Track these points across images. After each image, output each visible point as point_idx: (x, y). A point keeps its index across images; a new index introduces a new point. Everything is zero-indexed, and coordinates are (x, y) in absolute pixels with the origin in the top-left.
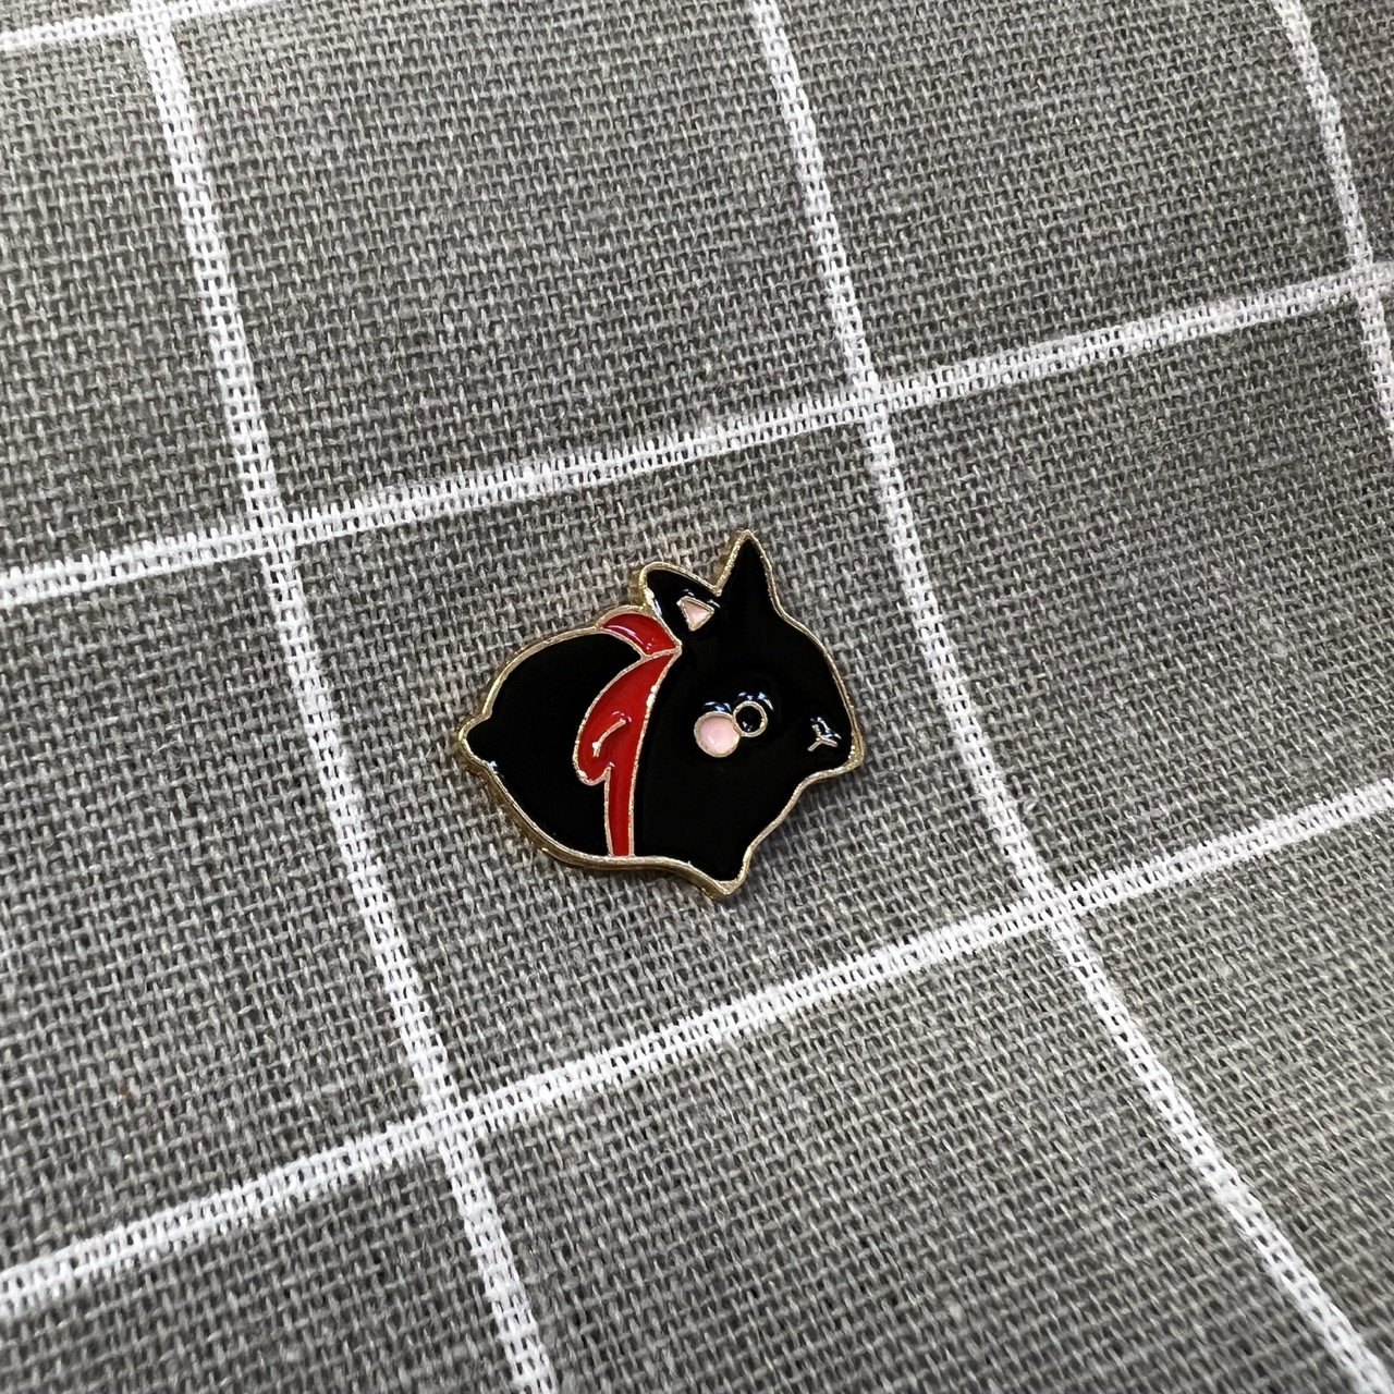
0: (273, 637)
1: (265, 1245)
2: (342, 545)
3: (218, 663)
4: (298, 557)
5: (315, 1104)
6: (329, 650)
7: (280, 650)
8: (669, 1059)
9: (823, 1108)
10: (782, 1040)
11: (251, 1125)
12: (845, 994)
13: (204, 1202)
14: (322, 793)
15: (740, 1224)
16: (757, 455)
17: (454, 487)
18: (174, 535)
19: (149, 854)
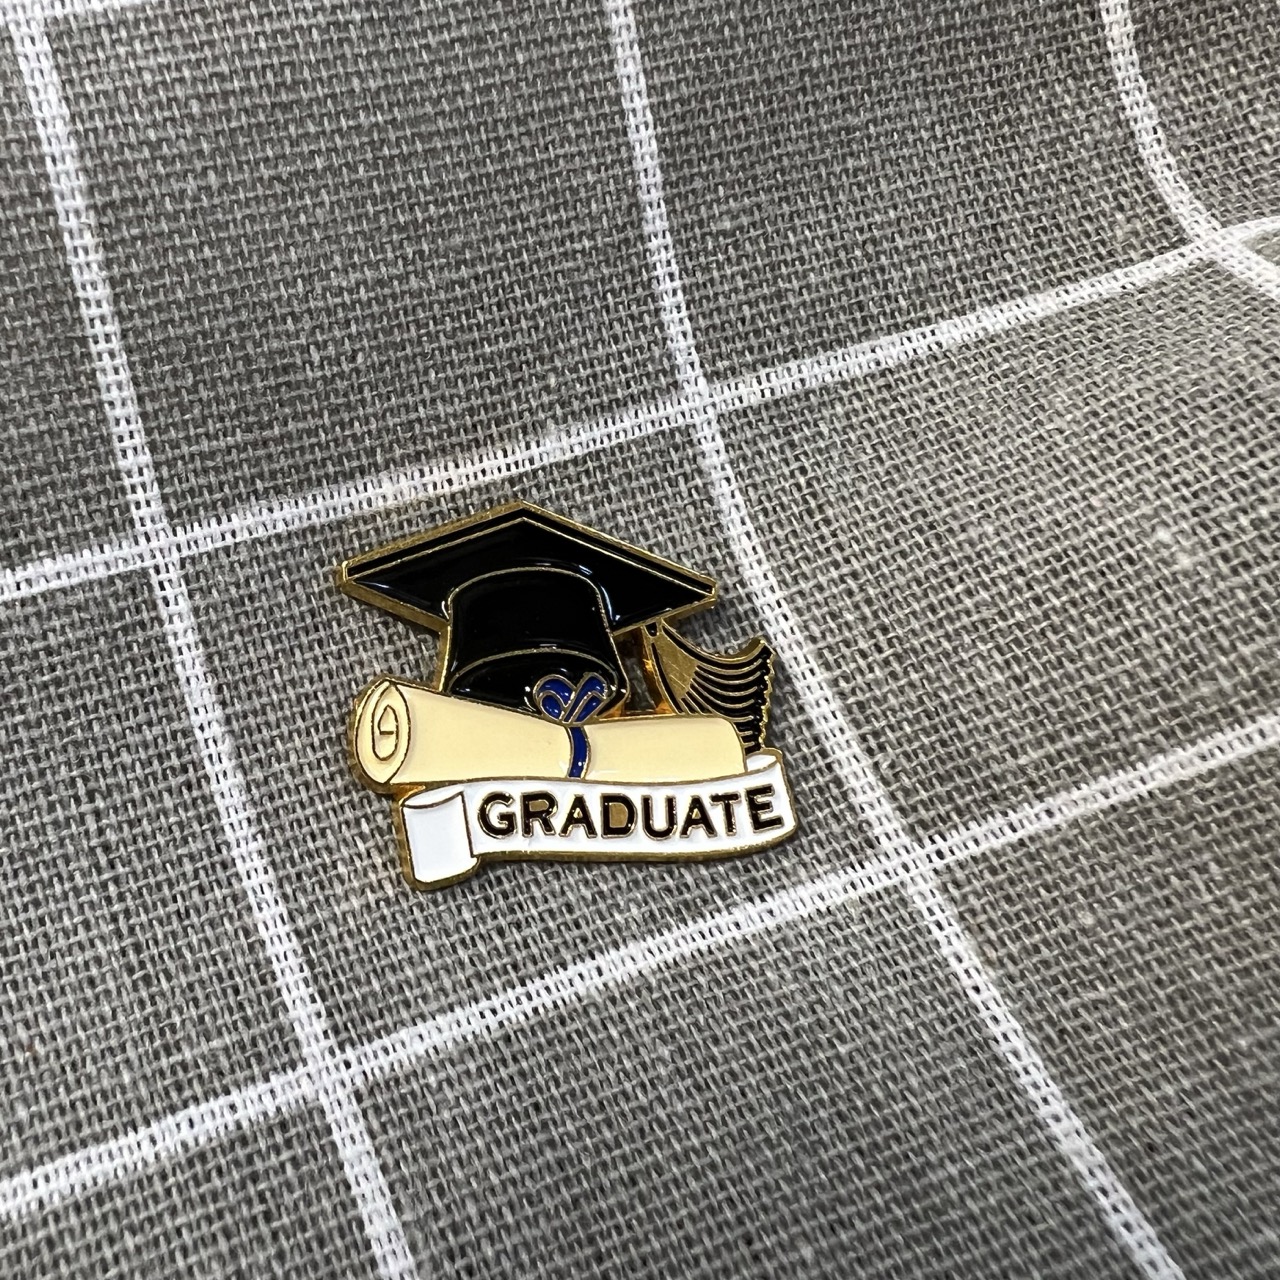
0: (163, 639)
1: (158, 1187)
2: (222, 555)
3: (113, 664)
4: (183, 566)
5: (203, 1057)
6: (212, 649)
7: (168, 650)
8: (535, 1010)
9: (683, 1057)
10: (644, 992)
11: (144, 1077)
12: (704, 949)
13: (103, 1148)
14: (207, 778)
15: (604, 1165)
16: (598, 458)
17: (320, 499)
18: (72, 552)
19: (52, 838)
